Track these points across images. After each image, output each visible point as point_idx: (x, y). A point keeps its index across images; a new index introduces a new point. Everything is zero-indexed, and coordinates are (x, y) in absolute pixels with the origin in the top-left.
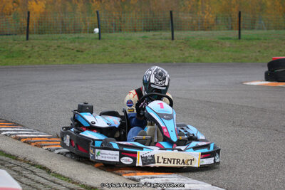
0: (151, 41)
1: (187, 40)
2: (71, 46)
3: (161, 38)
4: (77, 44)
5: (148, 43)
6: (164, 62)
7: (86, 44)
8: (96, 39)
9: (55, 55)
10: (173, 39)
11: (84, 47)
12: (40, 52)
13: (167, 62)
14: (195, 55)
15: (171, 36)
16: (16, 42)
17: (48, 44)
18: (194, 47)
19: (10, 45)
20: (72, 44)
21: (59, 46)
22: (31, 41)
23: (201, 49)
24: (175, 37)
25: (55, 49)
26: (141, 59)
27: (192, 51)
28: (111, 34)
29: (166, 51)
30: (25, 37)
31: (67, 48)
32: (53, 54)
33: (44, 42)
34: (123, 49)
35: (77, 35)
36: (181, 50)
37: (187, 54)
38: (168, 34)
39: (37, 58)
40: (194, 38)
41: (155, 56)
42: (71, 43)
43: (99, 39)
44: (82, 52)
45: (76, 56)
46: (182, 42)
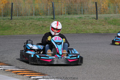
1: (106, 19)
2: (38, 23)
3: (90, 18)
4: (41, 22)
5: (83, 21)
6: (96, 33)
7: (46, 22)
8: (52, 18)
9: (29, 29)
10: (97, 19)
11: (45, 24)
12: (20, 27)
13: (98, 33)
14: (112, 28)
15: (96, 17)
16: (5, 21)
17: (24, 22)
18: (111, 24)
19: (2, 23)
20: (39, 22)
21: (31, 23)
22: (15, 20)
23: (115, 24)
24: (98, 18)
25: (29, 25)
26: (81, 31)
27: (110, 26)
28: (59, 16)
29: (94, 26)
30: (10, 18)
32: (28, 28)
33: (22, 21)
34: (69, 25)
35: (40, 17)
36: (103, 25)
37: (108, 28)
38: (95, 16)
39: (20, 31)
40: (109, 18)
41: (89, 29)
42: (38, 21)
43: (54, 19)
44: (45, 27)
45: (42, 29)
46: (103, 21)
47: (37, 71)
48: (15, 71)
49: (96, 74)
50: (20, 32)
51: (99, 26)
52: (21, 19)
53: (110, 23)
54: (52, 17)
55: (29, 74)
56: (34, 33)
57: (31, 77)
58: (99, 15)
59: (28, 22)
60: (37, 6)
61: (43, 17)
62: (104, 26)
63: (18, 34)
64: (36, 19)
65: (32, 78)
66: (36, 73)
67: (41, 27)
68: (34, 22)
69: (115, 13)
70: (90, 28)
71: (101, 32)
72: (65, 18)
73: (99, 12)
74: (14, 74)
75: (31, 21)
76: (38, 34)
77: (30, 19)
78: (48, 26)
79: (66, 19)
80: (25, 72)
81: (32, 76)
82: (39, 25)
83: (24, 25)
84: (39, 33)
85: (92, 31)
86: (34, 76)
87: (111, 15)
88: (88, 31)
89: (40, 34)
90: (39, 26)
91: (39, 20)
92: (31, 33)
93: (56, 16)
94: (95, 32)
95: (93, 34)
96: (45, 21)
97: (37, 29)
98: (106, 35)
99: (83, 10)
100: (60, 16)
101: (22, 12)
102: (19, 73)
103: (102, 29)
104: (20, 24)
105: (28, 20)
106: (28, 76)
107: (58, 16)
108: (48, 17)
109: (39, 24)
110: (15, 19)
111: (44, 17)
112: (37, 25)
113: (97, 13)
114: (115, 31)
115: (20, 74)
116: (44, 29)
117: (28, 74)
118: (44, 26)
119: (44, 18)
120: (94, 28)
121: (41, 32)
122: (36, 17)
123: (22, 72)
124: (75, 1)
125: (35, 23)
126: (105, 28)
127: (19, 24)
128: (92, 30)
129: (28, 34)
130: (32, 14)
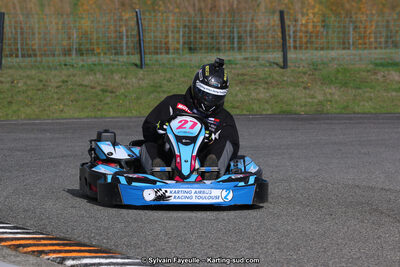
0: (244, 71)
1: (315, 67)
2: (88, 80)
3: (261, 65)
4: (99, 77)
5: (238, 75)
6: (283, 112)
7: (117, 77)
8: (136, 65)
9: (58, 99)
10: (285, 66)
11: (114, 84)
13: (290, 113)
14: (337, 97)
15: (280, 61)
17: (44, 77)
18: (331, 82)
20: (91, 78)
21: (63, 82)
22: (11, 71)
23: (345, 85)
24: (289, 64)
25: (58, 87)
27: (328, 90)
28: (159, 57)
29: (276, 91)
31: (81, 85)
32: (55, 96)
33: (34, 72)
35: (93, 59)
36: (305, 88)
37: (320, 97)
38: (278, 56)
39: (27, 105)
40: (324, 64)
41: (258, 100)
42: (87, 74)
43: (141, 67)
44: (112, 92)
45: (101, 101)
46: (305, 73)
47: (86, 241)
48: (12, 239)
49: (281, 251)
50: (28, 110)
51: (291, 89)
52: (32, 67)
53: (327, 81)
54: (136, 59)
55: (60, 252)
56: (76, 115)
57: (64, 259)
58: (291, 55)
59: (55, 76)
60: (86, 24)
61: (105, 59)
62: (308, 91)
63: (23, 116)
64: (83, 66)
65: (70, 263)
66: (83, 248)
67: (100, 93)
68: (74, 76)
69: (345, 45)
70: (262, 96)
71: (298, 109)
72: (177, 62)
73: (290, 42)
74: (8, 251)
75: (65, 72)
76: (87, 117)
77: (60, 65)
78: (123, 91)
79: (181, 66)
80: (45, 245)
81: (68, 258)
82: (92, 88)
83: (41, 86)
84: (93, 115)
85: (267, 106)
86: (74, 259)
87: (333, 54)
88: (256, 107)
89: (95, 118)
90: (93, 90)
91: (91, 70)
92: (64, 115)
93: (148, 58)
94: (277, 109)
95: (271, 118)
96: (112, 72)
97: (86, 100)
98: (315, 119)
99: (240, 37)
100: (163, 58)
101: (36, 43)
102: (24, 246)
103: (300, 99)
104: (29, 82)
105: (56, 69)
106: (55, 256)
107: (155, 57)
108: (123, 58)
109: (92, 85)
110: (10, 68)
111: (108, 61)
112: (86, 86)
113: (284, 49)
114: (344, 108)
115: (30, 249)
116: (108, 100)
117: (54, 252)
118: (110, 89)
119: (107, 65)
120: (274, 96)
121: (99, 110)
122: (83, 60)
123: (35, 245)
124: (214, 8)
125: (78, 80)
126: (313, 97)
127: (25, 83)
128: (267, 102)
129: (55, 116)
130: (70, 50)
